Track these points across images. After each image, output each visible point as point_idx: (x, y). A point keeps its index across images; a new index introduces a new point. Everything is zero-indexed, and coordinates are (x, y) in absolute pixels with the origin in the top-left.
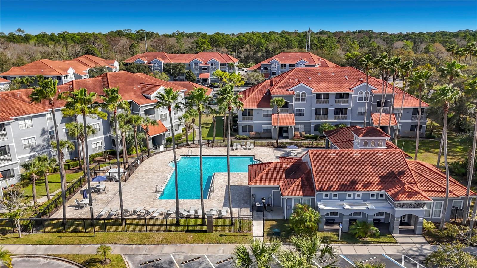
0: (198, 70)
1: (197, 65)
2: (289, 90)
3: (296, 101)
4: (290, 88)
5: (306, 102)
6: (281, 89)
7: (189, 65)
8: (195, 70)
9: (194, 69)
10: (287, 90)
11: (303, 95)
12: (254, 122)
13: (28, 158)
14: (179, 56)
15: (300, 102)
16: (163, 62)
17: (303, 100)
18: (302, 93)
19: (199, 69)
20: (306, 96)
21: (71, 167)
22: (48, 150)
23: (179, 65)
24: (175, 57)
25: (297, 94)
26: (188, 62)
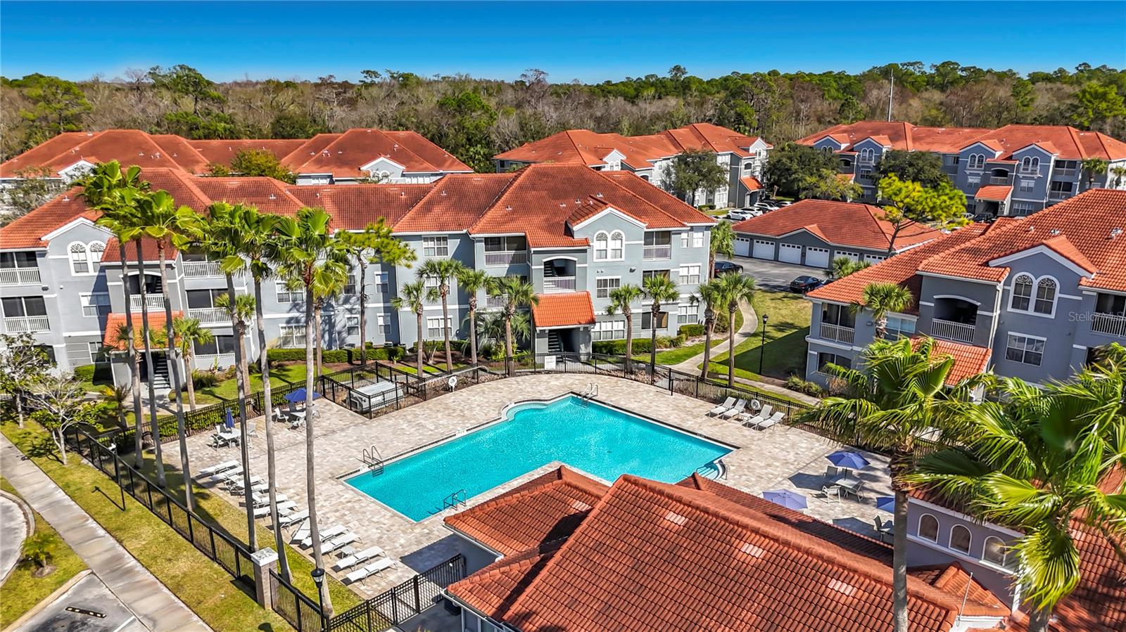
0: (978, 175)
1: (981, 161)
2: (990, 263)
3: (1013, 307)
4: (993, 258)
5: (1052, 316)
6: (965, 257)
7: (957, 160)
8: (971, 174)
9: (968, 172)
10: (986, 264)
11: (1046, 290)
12: (855, 348)
13: (284, 321)
14: (943, 133)
15: (1031, 311)
16: (887, 147)
17: (1043, 306)
18: (1043, 282)
19: (981, 173)
20: (1057, 295)
21: (354, 358)
22: (327, 313)
23: (919, 158)
24: (929, 136)
25: (1020, 281)
26: (955, 151)
